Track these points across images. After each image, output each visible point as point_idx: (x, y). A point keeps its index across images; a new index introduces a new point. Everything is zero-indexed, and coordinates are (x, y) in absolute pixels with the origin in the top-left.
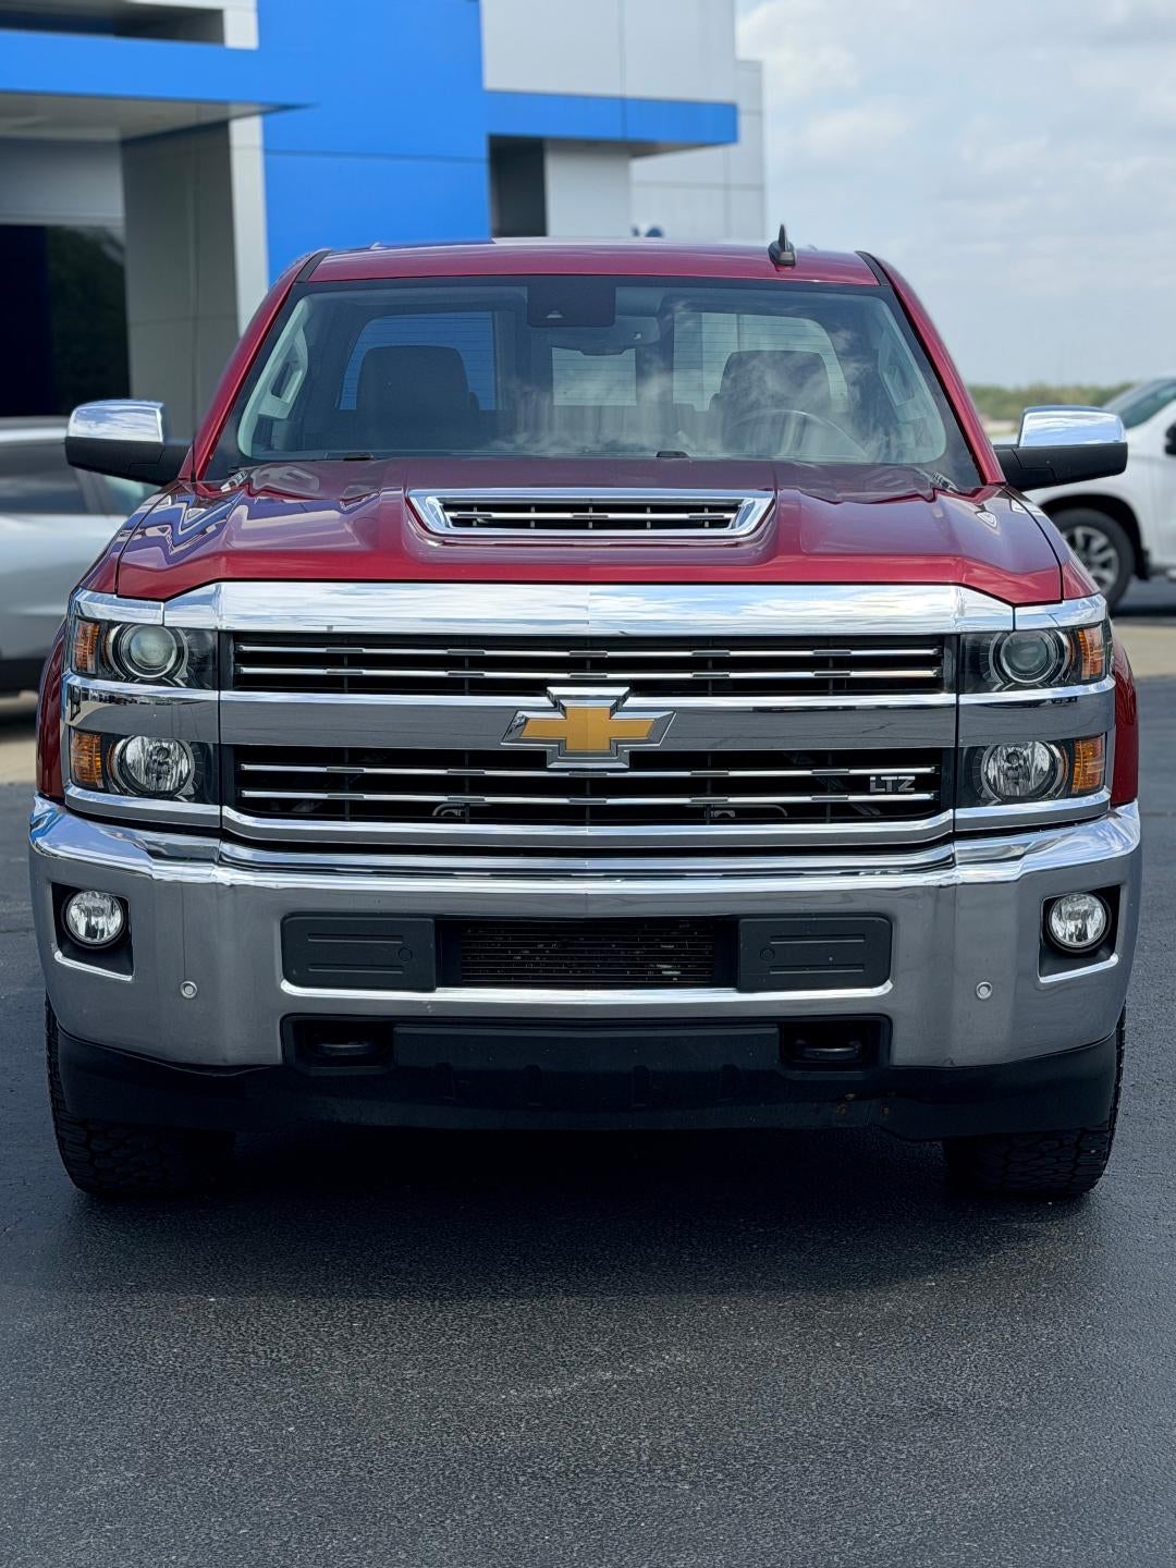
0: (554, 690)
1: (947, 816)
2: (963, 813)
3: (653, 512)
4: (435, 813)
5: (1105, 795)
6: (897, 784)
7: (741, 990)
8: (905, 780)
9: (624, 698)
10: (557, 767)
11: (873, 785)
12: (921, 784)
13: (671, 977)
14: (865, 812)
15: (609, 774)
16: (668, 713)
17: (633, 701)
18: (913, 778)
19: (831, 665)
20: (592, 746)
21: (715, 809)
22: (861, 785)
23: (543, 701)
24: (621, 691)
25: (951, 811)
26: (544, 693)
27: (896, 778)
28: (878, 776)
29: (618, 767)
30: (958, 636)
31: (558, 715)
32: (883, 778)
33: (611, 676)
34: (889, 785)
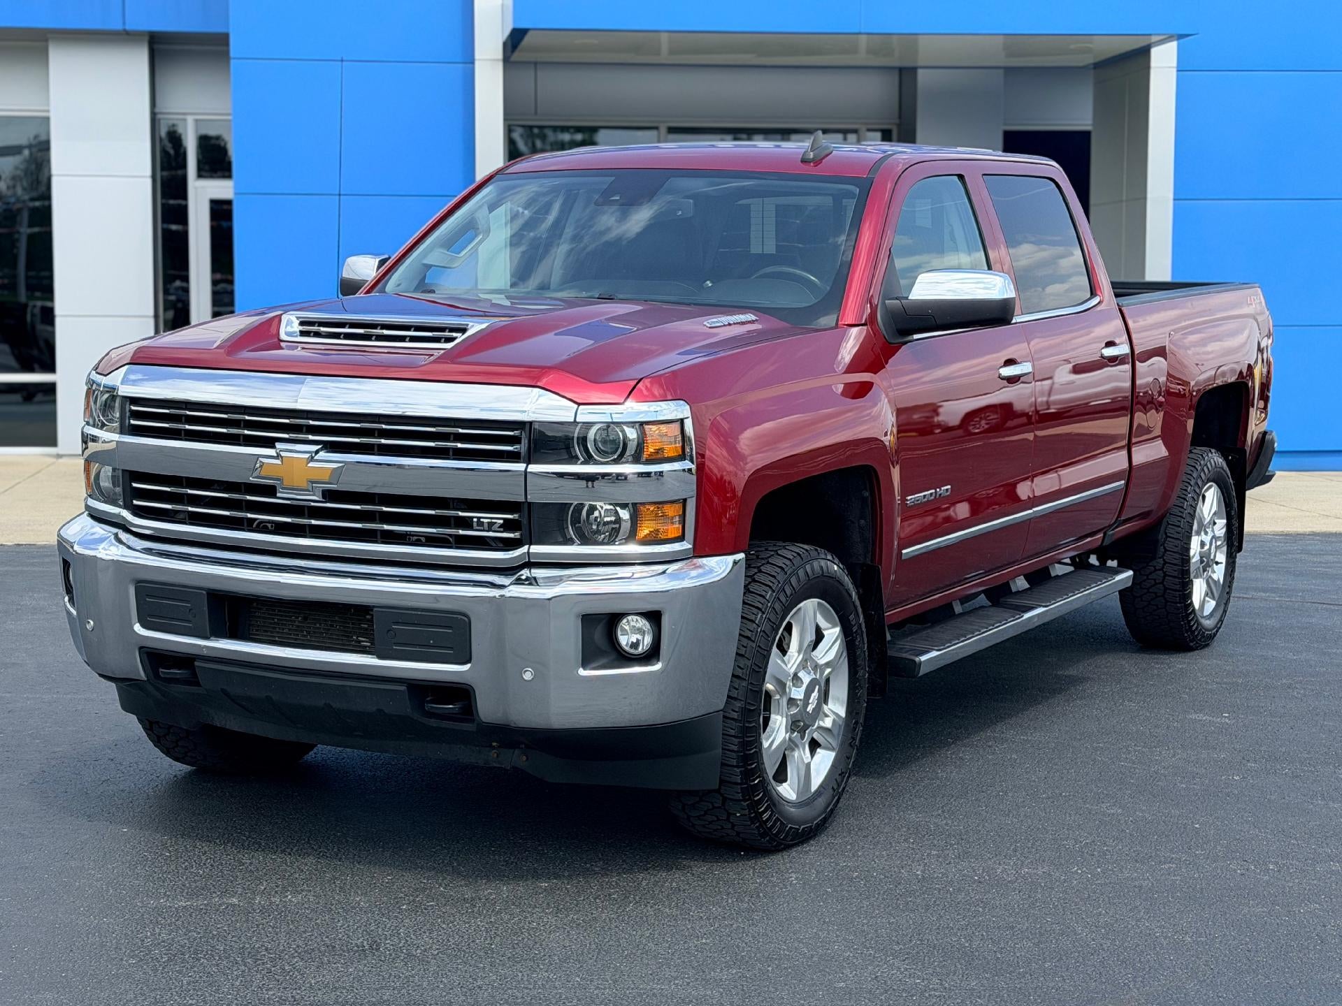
0: (278, 445)
1: (524, 549)
2: (535, 549)
3: (415, 330)
4: (254, 526)
5: (686, 545)
6: (491, 525)
7: (381, 657)
8: (495, 523)
9: (317, 452)
10: (282, 498)
11: (475, 524)
12: (507, 525)
13: (366, 647)
14: (494, 544)
15: (313, 504)
16: (341, 465)
17: (322, 455)
18: (501, 521)
19: (452, 439)
20: (296, 484)
21: (413, 536)
22: (466, 523)
23: (271, 452)
24: (315, 448)
25: (527, 547)
26: (273, 447)
27: (489, 520)
28: (479, 518)
29: (314, 498)
30: (531, 423)
31: (278, 462)
32: (482, 520)
33: (311, 437)
34: (486, 526)
